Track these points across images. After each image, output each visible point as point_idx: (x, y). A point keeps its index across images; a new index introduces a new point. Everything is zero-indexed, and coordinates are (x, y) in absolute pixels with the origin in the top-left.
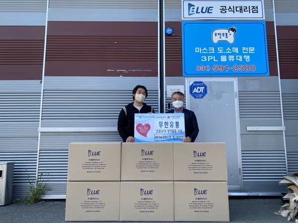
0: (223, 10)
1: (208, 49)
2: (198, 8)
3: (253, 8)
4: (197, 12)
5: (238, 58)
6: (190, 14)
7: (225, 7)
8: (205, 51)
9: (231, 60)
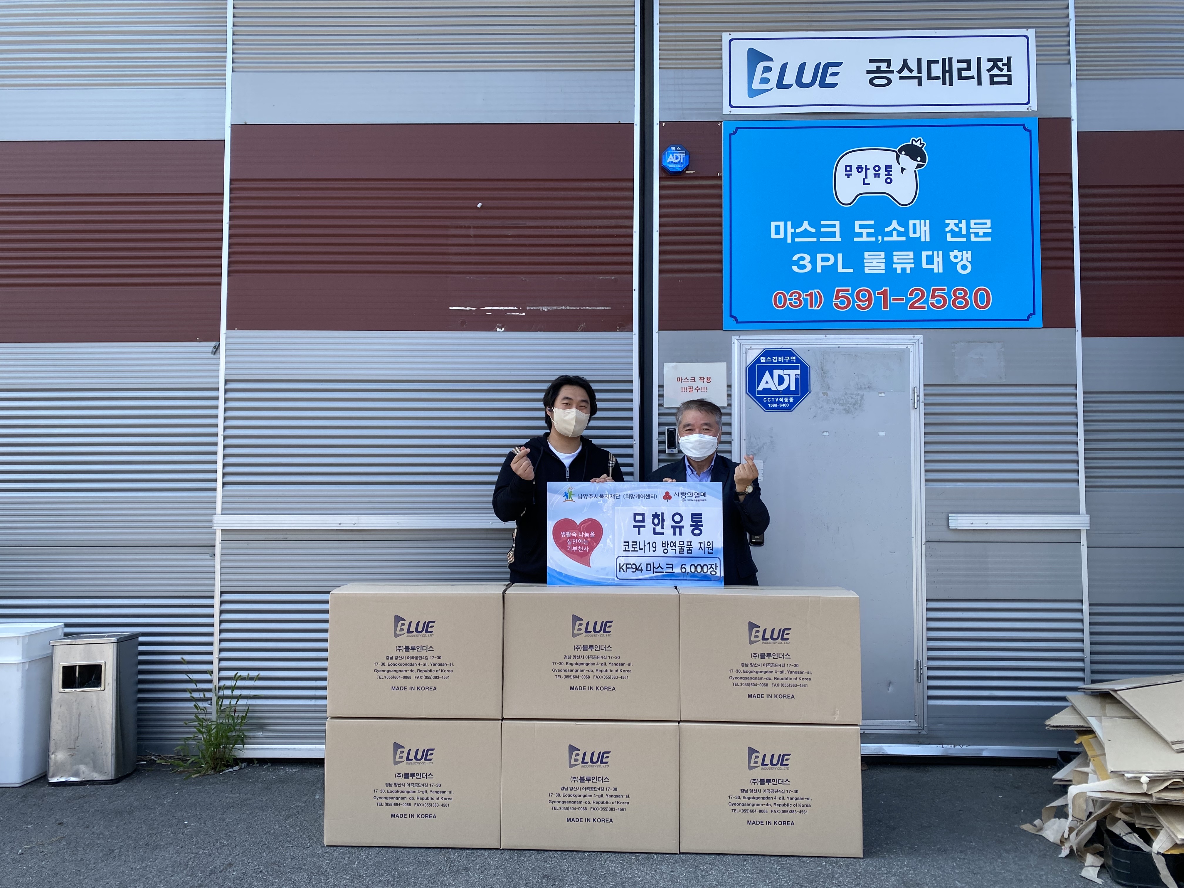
0: (880, 73)
1: (818, 227)
2: (784, 67)
3: (995, 66)
5: (930, 260)
7: (888, 62)
8: (806, 234)
9: (903, 270)
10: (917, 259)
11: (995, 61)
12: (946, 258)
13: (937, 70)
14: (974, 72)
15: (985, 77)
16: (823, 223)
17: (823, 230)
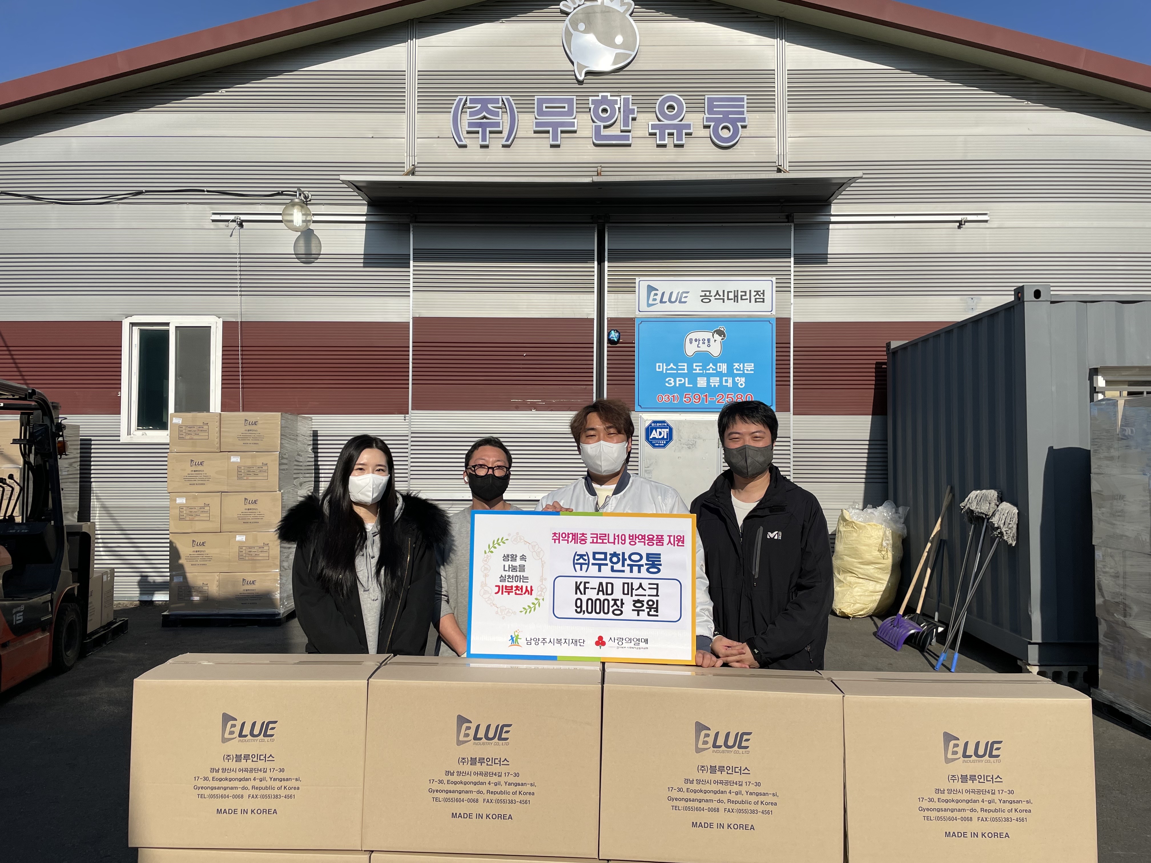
0: (706, 298)
1: (677, 366)
2: (663, 294)
3: (757, 294)
4: (661, 302)
5: (726, 381)
6: (649, 305)
7: (710, 292)
8: (672, 369)
9: (715, 385)
10: (721, 381)
11: (757, 292)
12: (734, 381)
13: (731, 296)
14: (748, 297)
15: (753, 299)
16: (679, 364)
17: (679, 367)
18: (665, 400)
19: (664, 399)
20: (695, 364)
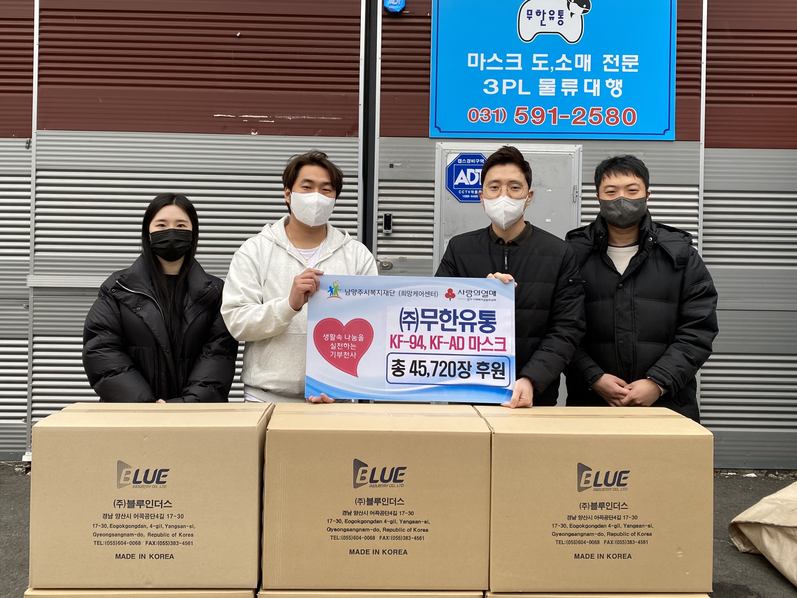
1: (504, 58)
8: (495, 63)
10: (580, 86)
12: (603, 85)
16: (508, 55)
17: (508, 61)
18: (482, 118)
19: (480, 117)
20: (535, 56)
